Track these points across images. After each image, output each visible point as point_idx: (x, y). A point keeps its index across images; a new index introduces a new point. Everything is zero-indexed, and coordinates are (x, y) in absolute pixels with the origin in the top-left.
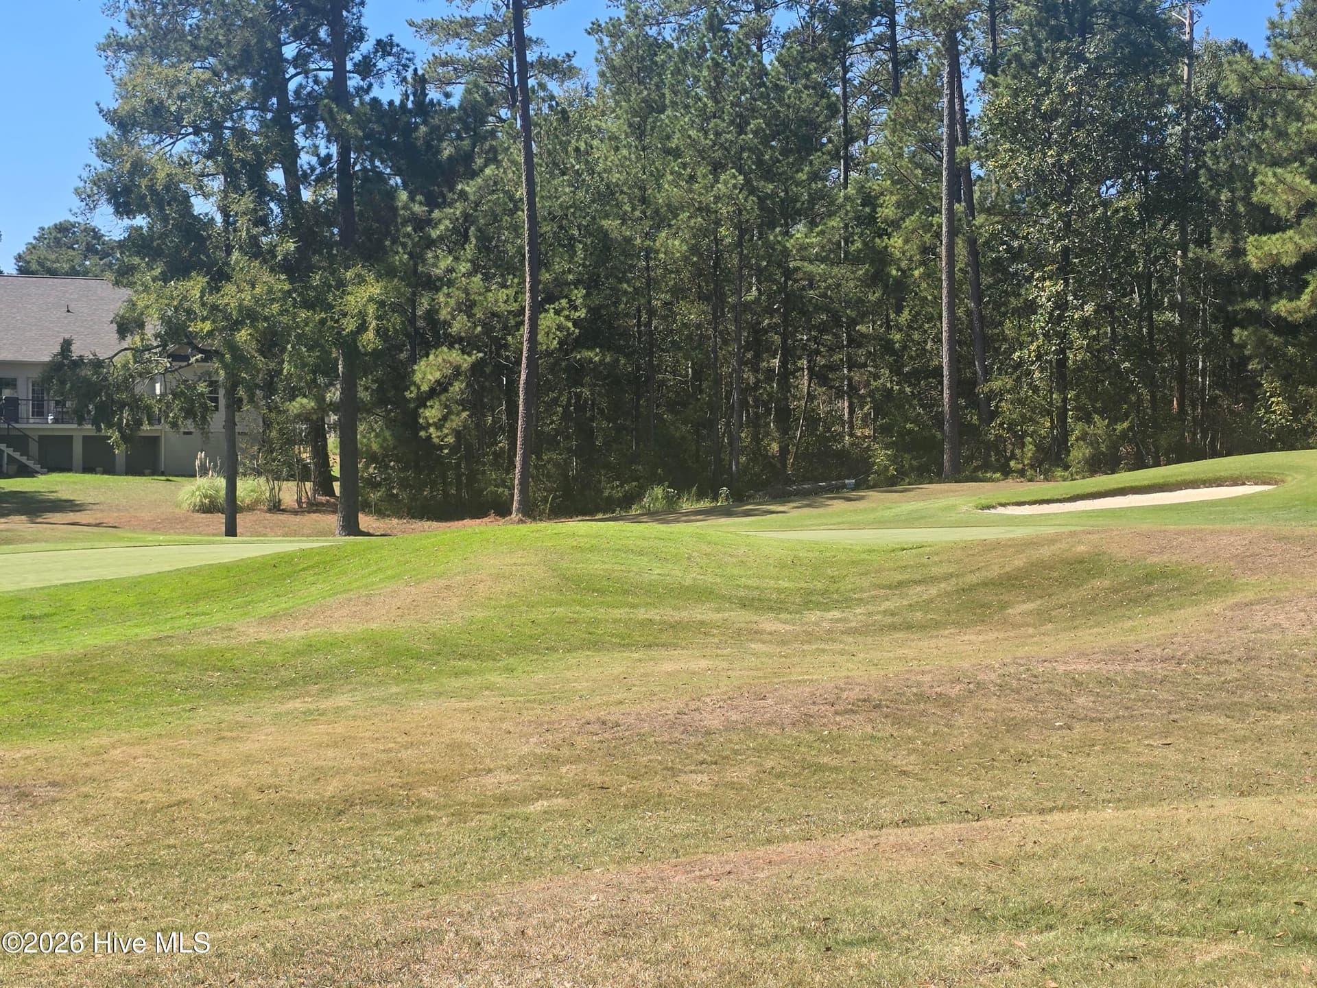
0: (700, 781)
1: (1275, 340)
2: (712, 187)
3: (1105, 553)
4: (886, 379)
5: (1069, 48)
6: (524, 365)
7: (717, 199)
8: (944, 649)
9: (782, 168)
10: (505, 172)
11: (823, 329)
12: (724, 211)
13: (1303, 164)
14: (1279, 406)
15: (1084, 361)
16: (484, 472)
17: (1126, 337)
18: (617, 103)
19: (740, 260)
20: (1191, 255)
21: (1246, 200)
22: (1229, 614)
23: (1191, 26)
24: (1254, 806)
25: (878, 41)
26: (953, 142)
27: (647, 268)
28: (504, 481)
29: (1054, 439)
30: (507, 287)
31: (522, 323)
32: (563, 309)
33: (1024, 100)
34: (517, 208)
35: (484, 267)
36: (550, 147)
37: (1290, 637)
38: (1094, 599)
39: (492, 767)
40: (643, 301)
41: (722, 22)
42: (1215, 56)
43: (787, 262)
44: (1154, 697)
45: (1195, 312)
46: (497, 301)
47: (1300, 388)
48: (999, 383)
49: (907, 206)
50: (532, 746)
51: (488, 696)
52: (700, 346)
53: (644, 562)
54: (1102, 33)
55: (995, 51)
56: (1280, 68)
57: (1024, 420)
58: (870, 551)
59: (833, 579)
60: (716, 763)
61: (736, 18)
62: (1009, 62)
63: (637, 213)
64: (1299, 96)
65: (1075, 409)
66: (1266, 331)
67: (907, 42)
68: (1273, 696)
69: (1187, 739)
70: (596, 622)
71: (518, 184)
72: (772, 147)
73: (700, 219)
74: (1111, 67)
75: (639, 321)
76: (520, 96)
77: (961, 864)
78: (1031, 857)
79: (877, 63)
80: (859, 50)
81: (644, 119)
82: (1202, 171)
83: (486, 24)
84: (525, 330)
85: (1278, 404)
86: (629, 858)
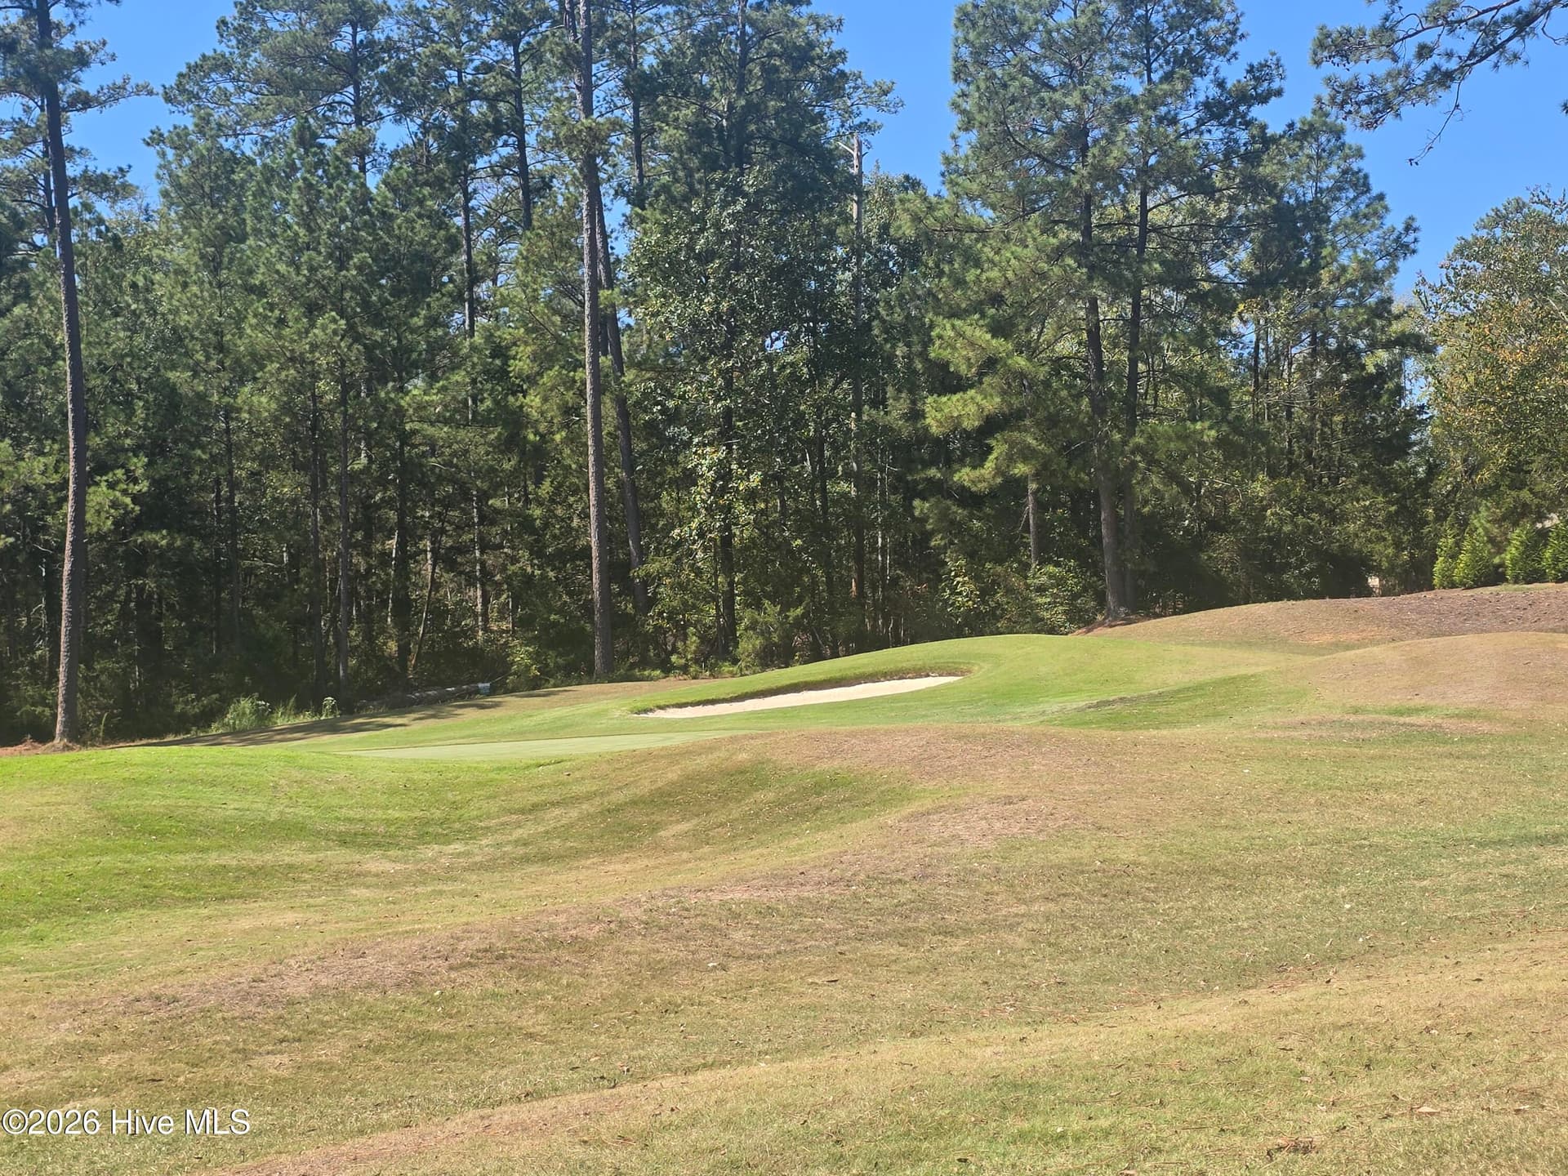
0: (277, 1064)
1: (960, 513)
2: (307, 332)
3: (769, 760)
4: (526, 563)
5: (726, 180)
6: (68, 552)
7: (314, 347)
8: (585, 883)
9: (394, 311)
10: (40, 312)
11: (448, 503)
12: (323, 361)
13: (983, 316)
14: (965, 585)
15: (752, 539)
16: (17, 687)
17: (797, 511)
18: (185, 230)
19: (345, 421)
20: (865, 418)
21: (924, 355)
22: (904, 825)
23: (860, 158)
24: (920, 1049)
25: (506, 164)
26: (596, 285)
27: (227, 431)
28: (44, 698)
29: (721, 629)
30: (43, 454)
31: (65, 499)
32: (118, 482)
33: (676, 238)
34: (56, 356)
35: (14, 430)
36: (98, 281)
37: (970, 850)
38: (757, 815)
39: (9, 1062)
40: (222, 471)
41: (315, 136)
42: (886, 193)
43: (402, 423)
44: (820, 926)
45: (873, 482)
46: (31, 472)
47: (988, 566)
48: (657, 565)
49: (544, 359)
50: (64, 1032)
51: (9, 973)
52: (295, 526)
53: (217, 794)
54: (762, 164)
55: (641, 180)
56: (956, 207)
57: (686, 607)
58: (499, 769)
59: (455, 806)
60: (299, 1040)
61: (333, 132)
62: (657, 195)
63: (213, 363)
64: (977, 240)
65: (745, 593)
66: (949, 502)
67: (539, 166)
68: (951, 918)
69: (856, 973)
70: (152, 872)
71: (57, 327)
72: (380, 286)
73: (292, 371)
74: (772, 202)
75: (218, 495)
76: (58, 218)
77: (585, 1142)
78: (666, 1128)
79: (506, 190)
80: (482, 174)
81: (220, 249)
82: (875, 323)
83: (14, 130)
84: (69, 508)
85: (964, 584)
86: (182, 1167)
